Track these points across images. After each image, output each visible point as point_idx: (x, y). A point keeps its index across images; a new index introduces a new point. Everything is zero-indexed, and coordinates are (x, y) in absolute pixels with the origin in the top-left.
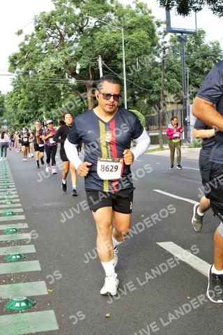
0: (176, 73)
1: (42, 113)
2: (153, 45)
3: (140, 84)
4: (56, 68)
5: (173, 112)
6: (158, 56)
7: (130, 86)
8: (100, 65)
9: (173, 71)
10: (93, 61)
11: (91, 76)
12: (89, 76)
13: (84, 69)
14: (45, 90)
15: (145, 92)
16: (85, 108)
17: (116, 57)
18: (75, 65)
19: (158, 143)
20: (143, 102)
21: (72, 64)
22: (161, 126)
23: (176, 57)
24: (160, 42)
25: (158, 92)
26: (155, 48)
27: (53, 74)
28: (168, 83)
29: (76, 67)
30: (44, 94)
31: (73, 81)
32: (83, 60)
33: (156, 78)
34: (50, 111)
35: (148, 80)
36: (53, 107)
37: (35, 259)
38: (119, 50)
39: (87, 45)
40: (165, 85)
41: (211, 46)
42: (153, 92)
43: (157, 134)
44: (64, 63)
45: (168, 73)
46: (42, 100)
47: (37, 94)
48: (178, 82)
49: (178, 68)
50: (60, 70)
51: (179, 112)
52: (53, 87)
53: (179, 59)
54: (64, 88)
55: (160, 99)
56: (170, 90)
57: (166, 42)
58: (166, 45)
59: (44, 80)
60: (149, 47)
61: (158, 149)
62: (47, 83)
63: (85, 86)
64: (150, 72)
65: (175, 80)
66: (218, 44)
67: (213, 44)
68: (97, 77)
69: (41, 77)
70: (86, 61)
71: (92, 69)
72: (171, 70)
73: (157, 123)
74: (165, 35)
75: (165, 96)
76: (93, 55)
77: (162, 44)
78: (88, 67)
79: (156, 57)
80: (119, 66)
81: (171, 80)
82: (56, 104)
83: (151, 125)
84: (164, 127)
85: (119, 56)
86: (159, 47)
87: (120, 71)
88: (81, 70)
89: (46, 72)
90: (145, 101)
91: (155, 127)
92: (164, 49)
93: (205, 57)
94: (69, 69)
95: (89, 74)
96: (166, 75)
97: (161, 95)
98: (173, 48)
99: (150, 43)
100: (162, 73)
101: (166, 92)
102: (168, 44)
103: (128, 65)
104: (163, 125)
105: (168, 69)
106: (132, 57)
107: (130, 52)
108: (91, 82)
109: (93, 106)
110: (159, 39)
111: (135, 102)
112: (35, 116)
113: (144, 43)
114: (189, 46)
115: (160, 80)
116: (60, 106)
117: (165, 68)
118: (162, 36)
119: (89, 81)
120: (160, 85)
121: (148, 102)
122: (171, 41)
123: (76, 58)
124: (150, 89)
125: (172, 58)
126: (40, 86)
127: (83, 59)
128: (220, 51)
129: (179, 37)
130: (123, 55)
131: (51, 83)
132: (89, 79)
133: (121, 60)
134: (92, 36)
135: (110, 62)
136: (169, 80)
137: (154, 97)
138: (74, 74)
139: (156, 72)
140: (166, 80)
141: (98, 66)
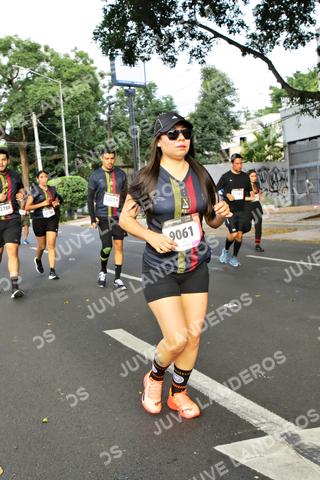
0: (125, 132)
2: (97, 100)
3: (83, 145)
6: (103, 112)
7: (71, 148)
8: (35, 124)
9: (121, 130)
11: (24, 137)
12: (22, 136)
13: (16, 129)
17: (53, 115)
18: (4, 124)
20: (88, 167)
23: (124, 114)
24: (105, 97)
26: (100, 103)
29: (5, 126)
31: (2, 143)
32: (14, 119)
33: (102, 138)
35: (92, 141)
38: (58, 107)
39: (18, 101)
41: (163, 101)
45: (116, 132)
48: (127, 143)
49: (127, 126)
53: (128, 116)
57: (111, 97)
58: (111, 100)
60: (92, 102)
63: (17, 148)
64: (94, 131)
65: (124, 140)
66: (171, 99)
67: (165, 99)
68: (31, 138)
71: (25, 128)
72: (118, 129)
74: (110, 88)
76: (26, 112)
77: (108, 98)
78: (20, 126)
79: (101, 114)
80: (58, 124)
85: (57, 113)
86: (104, 102)
87: (59, 131)
90: (90, 165)
92: (110, 104)
93: (157, 114)
95: (22, 134)
96: (113, 134)
98: (121, 103)
99: (93, 98)
100: (108, 132)
102: (114, 99)
103: (69, 124)
105: (115, 128)
106: (74, 114)
107: (70, 109)
108: (24, 144)
109: (27, 172)
110: (103, 93)
113: (86, 98)
114: (139, 101)
115: (107, 141)
117: (112, 126)
118: (105, 90)
119: (22, 143)
121: (93, 166)
122: (118, 95)
123: (5, 116)
125: (119, 114)
128: (174, 107)
129: (126, 91)
130: (62, 112)
132: (21, 140)
133: (59, 118)
134: (23, 89)
135: (47, 120)
139: (102, 131)
141: (32, 125)
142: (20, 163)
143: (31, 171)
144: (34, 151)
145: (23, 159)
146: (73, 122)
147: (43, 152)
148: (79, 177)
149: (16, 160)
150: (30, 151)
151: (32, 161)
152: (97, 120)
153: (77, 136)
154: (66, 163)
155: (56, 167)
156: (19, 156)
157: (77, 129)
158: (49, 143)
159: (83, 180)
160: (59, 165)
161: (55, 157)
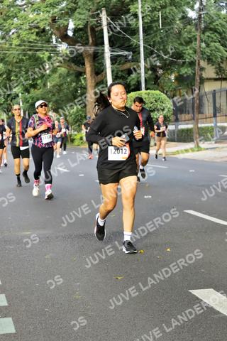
0: (220, 34)
1: (18, 96)
4: (38, 28)
5: (214, 93)
6: (192, 8)
7: (149, 54)
8: (104, 23)
9: (215, 31)
10: (93, 16)
11: (90, 40)
12: (88, 39)
13: (81, 29)
14: (22, 60)
15: (172, 63)
16: (81, 87)
17: (128, 11)
18: (66, 23)
19: (191, 140)
20: (169, 79)
21: (61, 22)
22: (196, 115)
23: (219, 10)
25: (192, 64)
27: (34, 37)
28: (207, 50)
29: (67, 26)
30: (20, 67)
31: (63, 47)
32: (79, 16)
33: (189, 42)
34: (29, 93)
36: (34, 86)
37: (5, 316)
38: (133, 1)
40: (203, 53)
42: (184, 63)
43: (190, 126)
44: (50, 20)
45: (207, 34)
46: (16, 76)
47: (10, 67)
48: (221, 48)
49: (223, 26)
50: (44, 30)
51: (224, 94)
52: (34, 55)
53: (224, 12)
54: (50, 58)
55: (194, 74)
56: (210, 60)
59: (19, 45)
61: (193, 150)
62: (24, 50)
63: (81, 55)
64: (180, 33)
65: (217, 44)
68: (99, 41)
69: (16, 42)
70: (83, 17)
71: (93, 29)
72: (211, 29)
73: (191, 110)
75: (202, 69)
76: (94, 8)
78: (86, 26)
79: (188, 10)
81: (212, 44)
82: (39, 82)
83: (181, 113)
84: (200, 116)
85: (132, 9)
87: (134, 32)
88: (75, 31)
89: (23, 34)
90: (173, 77)
91: (187, 116)
94: (58, 29)
95: (88, 36)
96: (204, 37)
97: (197, 68)
100: (198, 34)
101: (203, 64)
103: (147, 23)
104: (200, 112)
105: (206, 29)
106: (153, 10)
107: (150, 3)
108: (91, 49)
109: (93, 84)
111: (157, 78)
112: (6, 100)
115: (195, 45)
116: (45, 85)
117: (203, 26)
119: (88, 48)
120: (195, 52)
121: (176, 79)
123: (67, 13)
124: (179, 59)
125: (213, 11)
126: (14, 54)
127: (80, 13)
130: (139, 8)
131: (30, 50)
132: (87, 44)
133: (136, 16)
135: (120, 19)
136: (208, 46)
137: (185, 71)
138: (64, 37)
139: (190, 32)
140: (203, 45)
141: (101, 25)
142: (85, 73)
143: (97, 84)
144: (103, 58)
145: (88, 68)
146: (153, 21)
147: (114, 60)
148: (158, 92)
149: (79, 69)
150: (97, 57)
151: (99, 71)
152: (184, 18)
153: (158, 39)
154: (143, 75)
155: (129, 79)
156: (84, 64)
157: (158, 30)
158: (122, 47)
159: (163, 96)
160: (134, 76)
161: (127, 66)
